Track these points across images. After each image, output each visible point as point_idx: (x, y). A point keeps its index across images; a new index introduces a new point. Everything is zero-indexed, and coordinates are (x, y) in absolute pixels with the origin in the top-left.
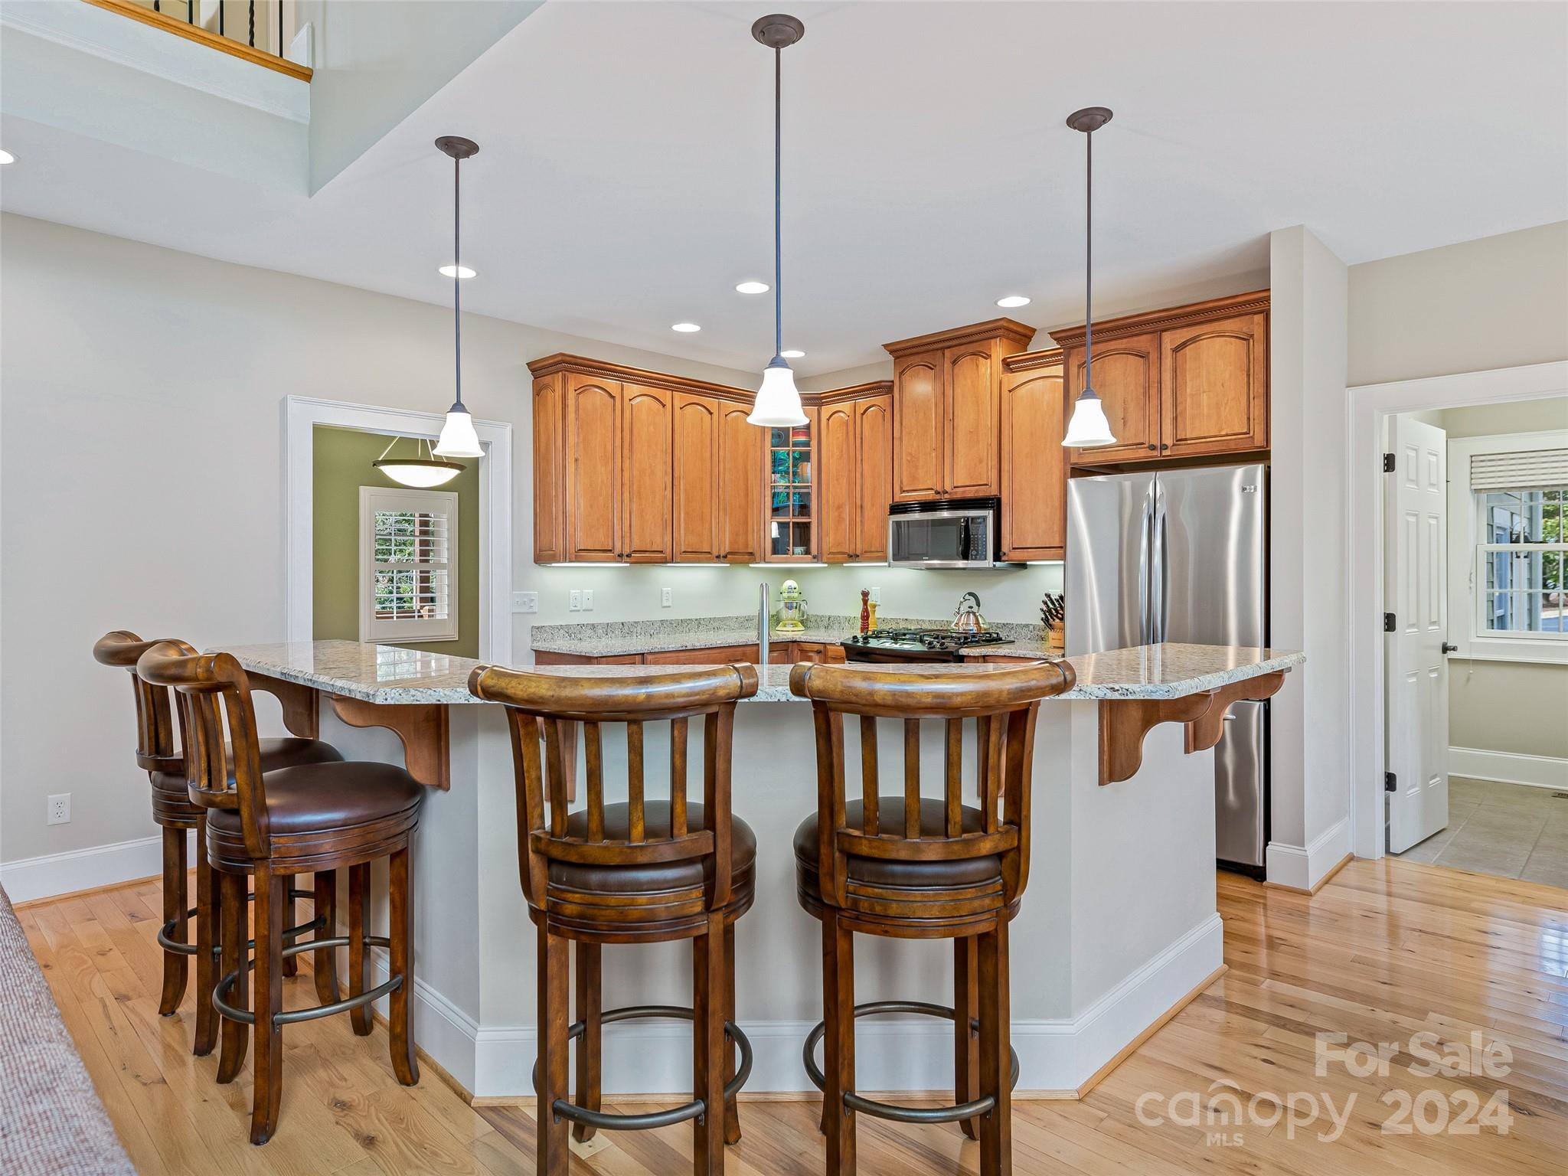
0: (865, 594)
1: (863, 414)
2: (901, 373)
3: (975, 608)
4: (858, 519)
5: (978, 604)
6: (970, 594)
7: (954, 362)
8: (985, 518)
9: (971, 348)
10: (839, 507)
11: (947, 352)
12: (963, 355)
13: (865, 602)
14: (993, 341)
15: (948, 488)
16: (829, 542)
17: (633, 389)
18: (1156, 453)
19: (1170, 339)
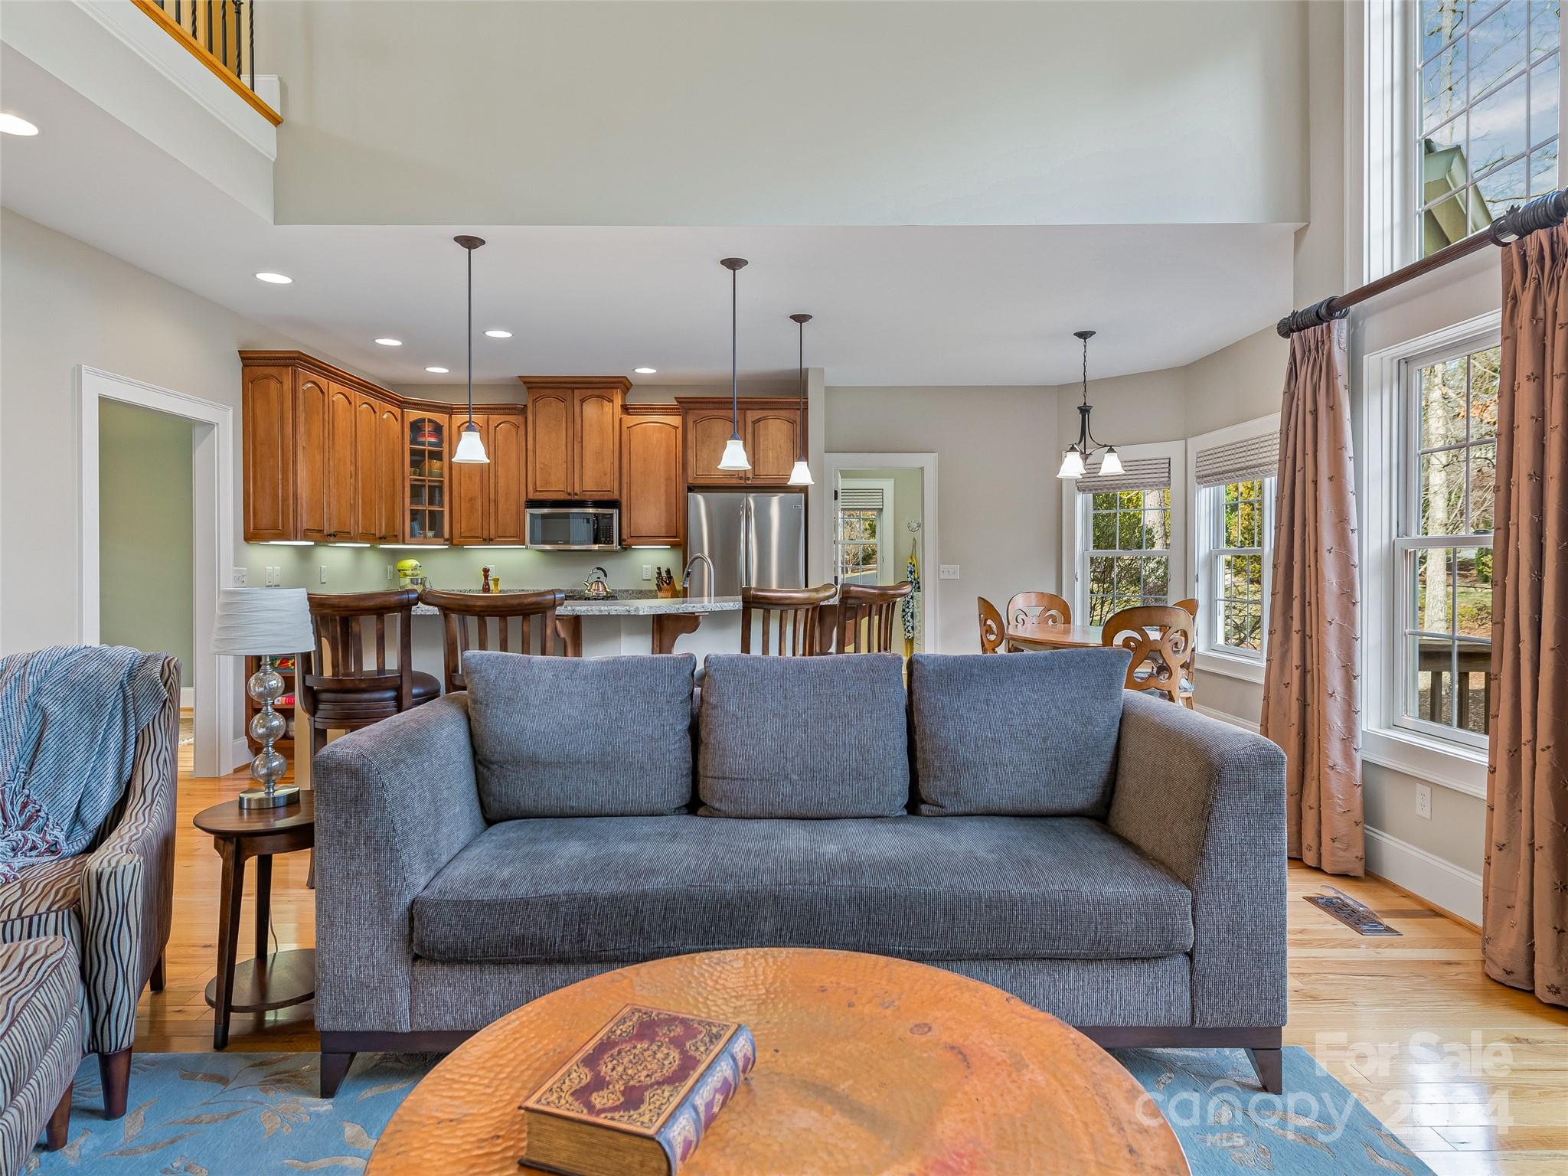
0: (486, 571)
1: (496, 427)
2: (534, 401)
3: (603, 579)
4: (492, 511)
5: (606, 576)
6: (598, 569)
7: (582, 401)
8: (612, 515)
9: (597, 392)
10: (471, 500)
11: (576, 392)
12: (591, 397)
13: (486, 577)
14: (615, 391)
15: (577, 490)
16: (462, 527)
17: (335, 387)
18: (743, 482)
19: (752, 416)
